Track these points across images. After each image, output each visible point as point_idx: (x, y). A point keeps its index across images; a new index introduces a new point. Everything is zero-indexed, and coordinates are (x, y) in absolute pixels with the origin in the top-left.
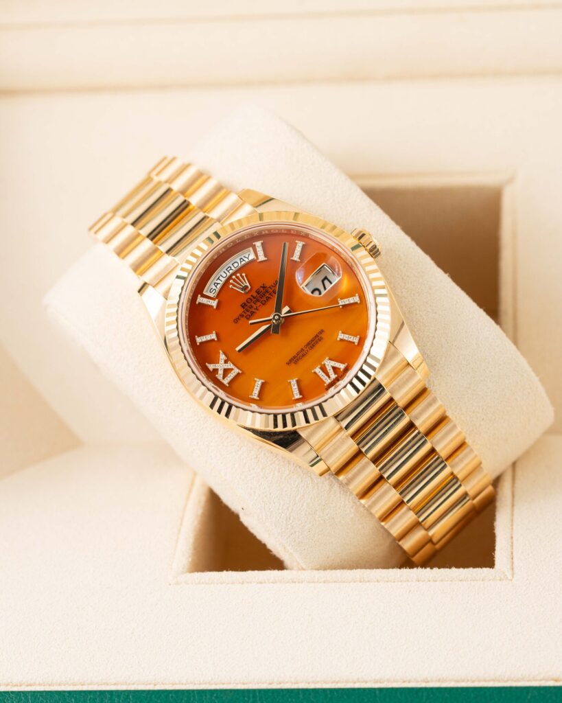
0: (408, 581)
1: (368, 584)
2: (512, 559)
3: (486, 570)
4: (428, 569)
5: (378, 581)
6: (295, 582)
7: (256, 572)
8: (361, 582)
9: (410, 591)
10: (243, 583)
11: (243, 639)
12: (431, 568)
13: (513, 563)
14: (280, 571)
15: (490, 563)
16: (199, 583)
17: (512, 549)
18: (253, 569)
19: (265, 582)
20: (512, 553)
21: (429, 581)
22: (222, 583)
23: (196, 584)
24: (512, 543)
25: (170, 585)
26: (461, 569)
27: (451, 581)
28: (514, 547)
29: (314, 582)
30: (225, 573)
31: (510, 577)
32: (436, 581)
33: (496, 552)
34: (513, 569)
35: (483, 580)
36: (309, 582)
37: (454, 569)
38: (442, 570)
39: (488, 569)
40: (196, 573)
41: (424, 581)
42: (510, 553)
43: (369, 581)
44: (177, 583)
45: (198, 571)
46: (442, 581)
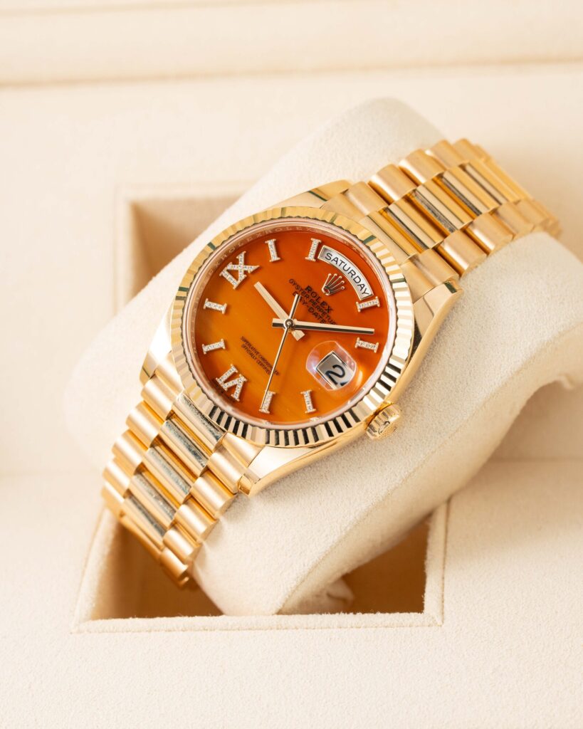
0: (329, 628)
1: (285, 631)
2: (443, 602)
3: (413, 615)
4: (351, 614)
5: (297, 628)
6: (207, 630)
7: (165, 619)
8: (278, 629)
9: (331, 639)
10: (150, 631)
11: (149, 694)
12: (355, 613)
13: (443, 606)
14: (191, 618)
15: (419, 607)
16: (103, 632)
17: (443, 591)
18: (162, 616)
19: (174, 630)
20: (443, 596)
21: (352, 627)
22: (127, 632)
23: (99, 633)
24: (443, 584)
25: (71, 633)
26: (387, 614)
27: (376, 627)
28: (445, 589)
29: (227, 630)
30: (131, 620)
31: (439, 622)
32: (360, 628)
33: (425, 594)
34: (443, 613)
35: (410, 626)
36: (221, 630)
37: (379, 614)
38: (366, 615)
39: (416, 614)
40: (100, 621)
41: (347, 627)
42: (440, 596)
43: (286, 628)
44: (79, 632)
45: (101, 618)
46: (366, 627)
